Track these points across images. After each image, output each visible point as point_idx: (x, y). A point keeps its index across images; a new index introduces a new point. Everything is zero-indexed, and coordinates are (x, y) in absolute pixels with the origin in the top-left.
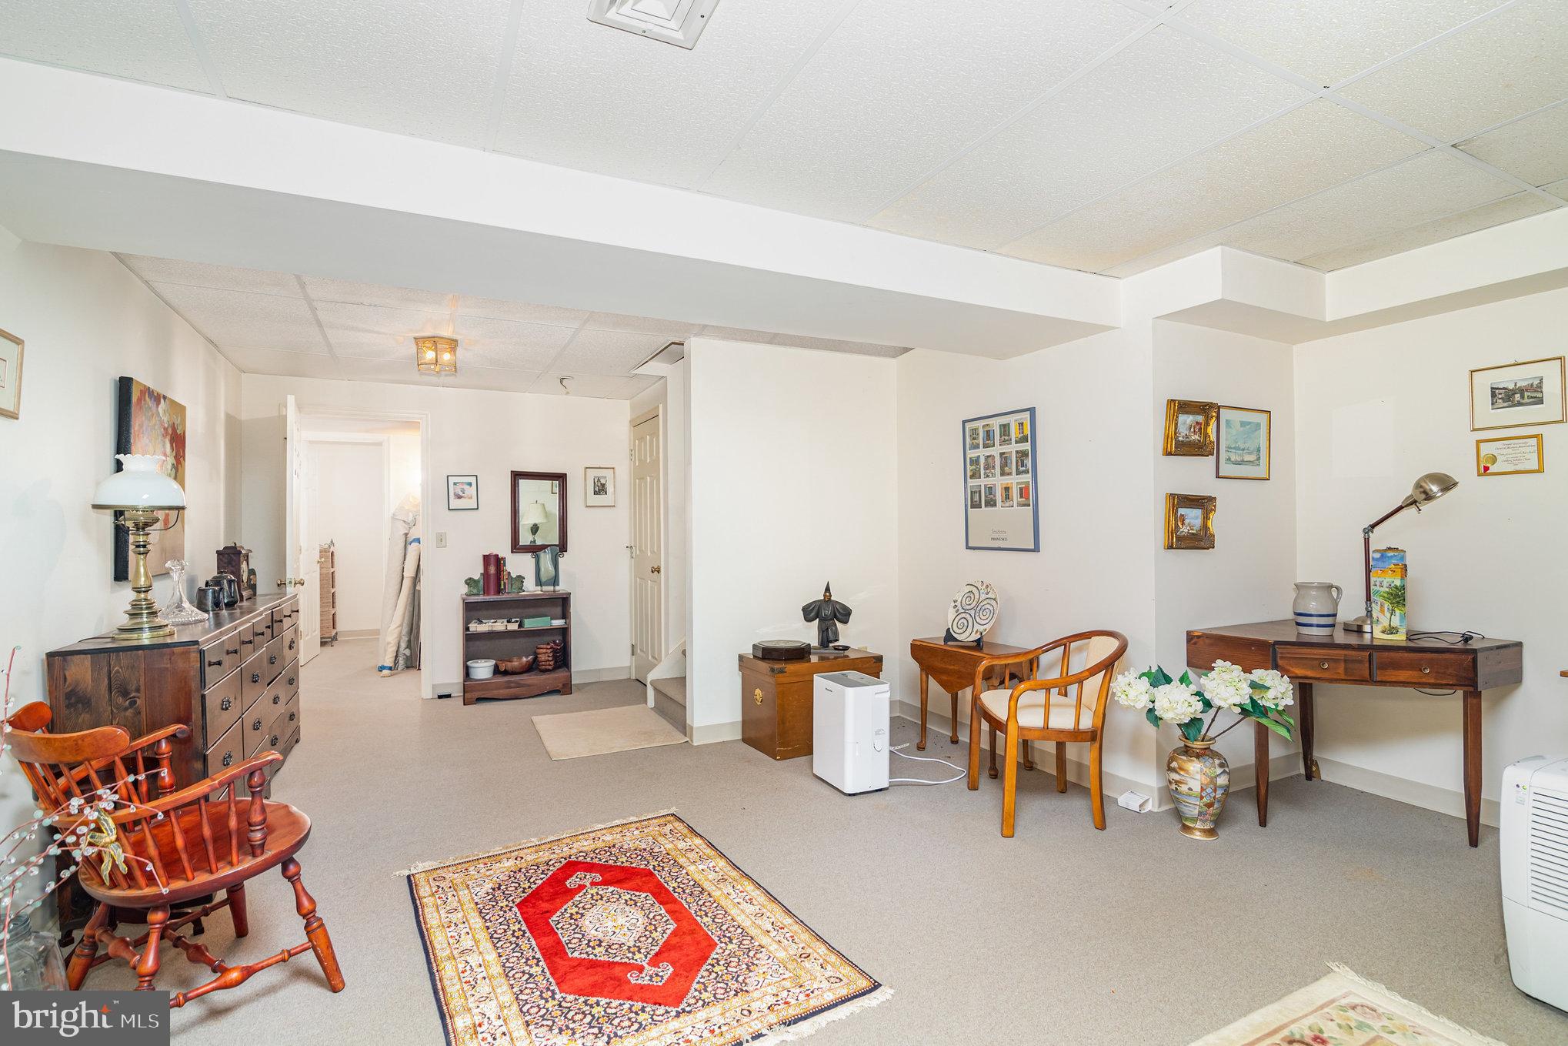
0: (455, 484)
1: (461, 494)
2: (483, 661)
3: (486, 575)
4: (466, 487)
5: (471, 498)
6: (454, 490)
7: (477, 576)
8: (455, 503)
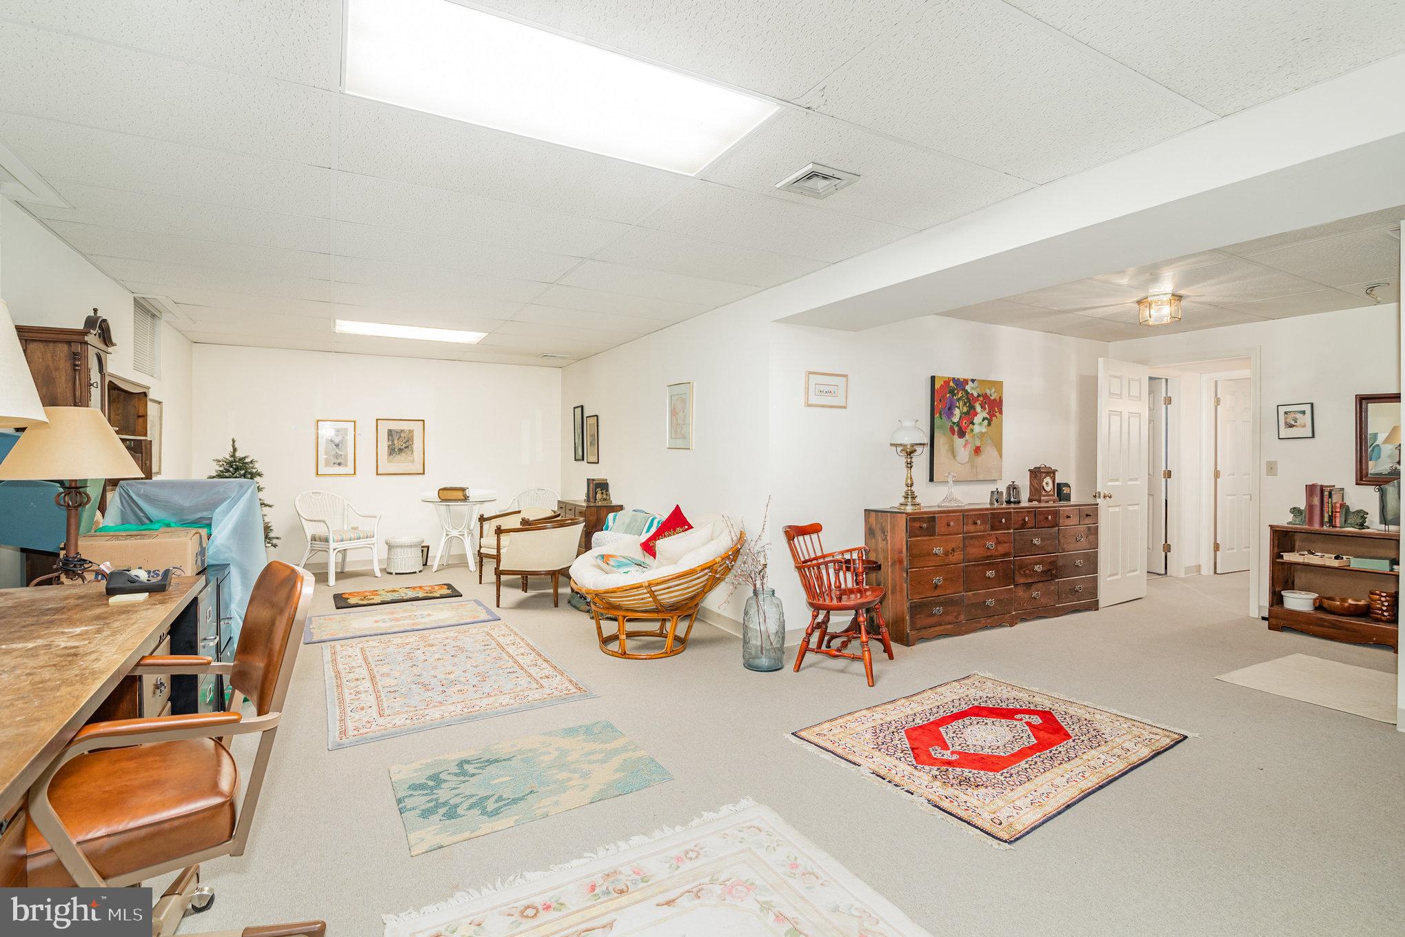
0: (1286, 413)
1: (1293, 423)
2: (1303, 593)
3: (1310, 507)
4: (1299, 416)
5: (1304, 426)
6: (1285, 419)
7: (1302, 505)
8: (1285, 432)
